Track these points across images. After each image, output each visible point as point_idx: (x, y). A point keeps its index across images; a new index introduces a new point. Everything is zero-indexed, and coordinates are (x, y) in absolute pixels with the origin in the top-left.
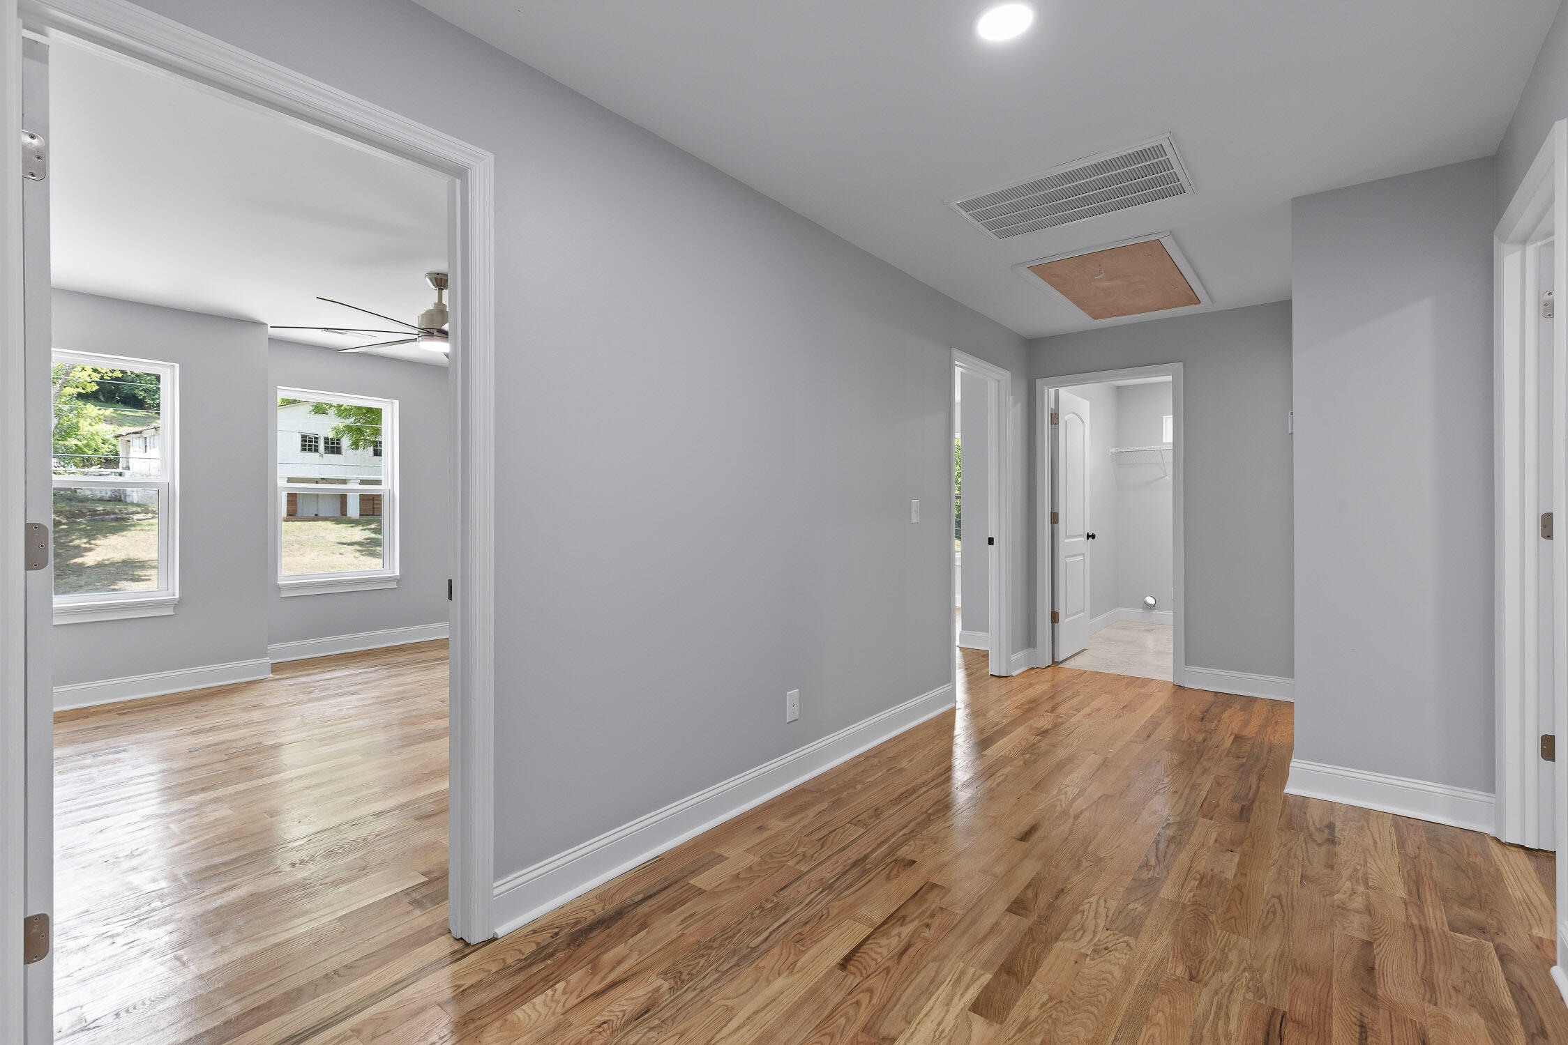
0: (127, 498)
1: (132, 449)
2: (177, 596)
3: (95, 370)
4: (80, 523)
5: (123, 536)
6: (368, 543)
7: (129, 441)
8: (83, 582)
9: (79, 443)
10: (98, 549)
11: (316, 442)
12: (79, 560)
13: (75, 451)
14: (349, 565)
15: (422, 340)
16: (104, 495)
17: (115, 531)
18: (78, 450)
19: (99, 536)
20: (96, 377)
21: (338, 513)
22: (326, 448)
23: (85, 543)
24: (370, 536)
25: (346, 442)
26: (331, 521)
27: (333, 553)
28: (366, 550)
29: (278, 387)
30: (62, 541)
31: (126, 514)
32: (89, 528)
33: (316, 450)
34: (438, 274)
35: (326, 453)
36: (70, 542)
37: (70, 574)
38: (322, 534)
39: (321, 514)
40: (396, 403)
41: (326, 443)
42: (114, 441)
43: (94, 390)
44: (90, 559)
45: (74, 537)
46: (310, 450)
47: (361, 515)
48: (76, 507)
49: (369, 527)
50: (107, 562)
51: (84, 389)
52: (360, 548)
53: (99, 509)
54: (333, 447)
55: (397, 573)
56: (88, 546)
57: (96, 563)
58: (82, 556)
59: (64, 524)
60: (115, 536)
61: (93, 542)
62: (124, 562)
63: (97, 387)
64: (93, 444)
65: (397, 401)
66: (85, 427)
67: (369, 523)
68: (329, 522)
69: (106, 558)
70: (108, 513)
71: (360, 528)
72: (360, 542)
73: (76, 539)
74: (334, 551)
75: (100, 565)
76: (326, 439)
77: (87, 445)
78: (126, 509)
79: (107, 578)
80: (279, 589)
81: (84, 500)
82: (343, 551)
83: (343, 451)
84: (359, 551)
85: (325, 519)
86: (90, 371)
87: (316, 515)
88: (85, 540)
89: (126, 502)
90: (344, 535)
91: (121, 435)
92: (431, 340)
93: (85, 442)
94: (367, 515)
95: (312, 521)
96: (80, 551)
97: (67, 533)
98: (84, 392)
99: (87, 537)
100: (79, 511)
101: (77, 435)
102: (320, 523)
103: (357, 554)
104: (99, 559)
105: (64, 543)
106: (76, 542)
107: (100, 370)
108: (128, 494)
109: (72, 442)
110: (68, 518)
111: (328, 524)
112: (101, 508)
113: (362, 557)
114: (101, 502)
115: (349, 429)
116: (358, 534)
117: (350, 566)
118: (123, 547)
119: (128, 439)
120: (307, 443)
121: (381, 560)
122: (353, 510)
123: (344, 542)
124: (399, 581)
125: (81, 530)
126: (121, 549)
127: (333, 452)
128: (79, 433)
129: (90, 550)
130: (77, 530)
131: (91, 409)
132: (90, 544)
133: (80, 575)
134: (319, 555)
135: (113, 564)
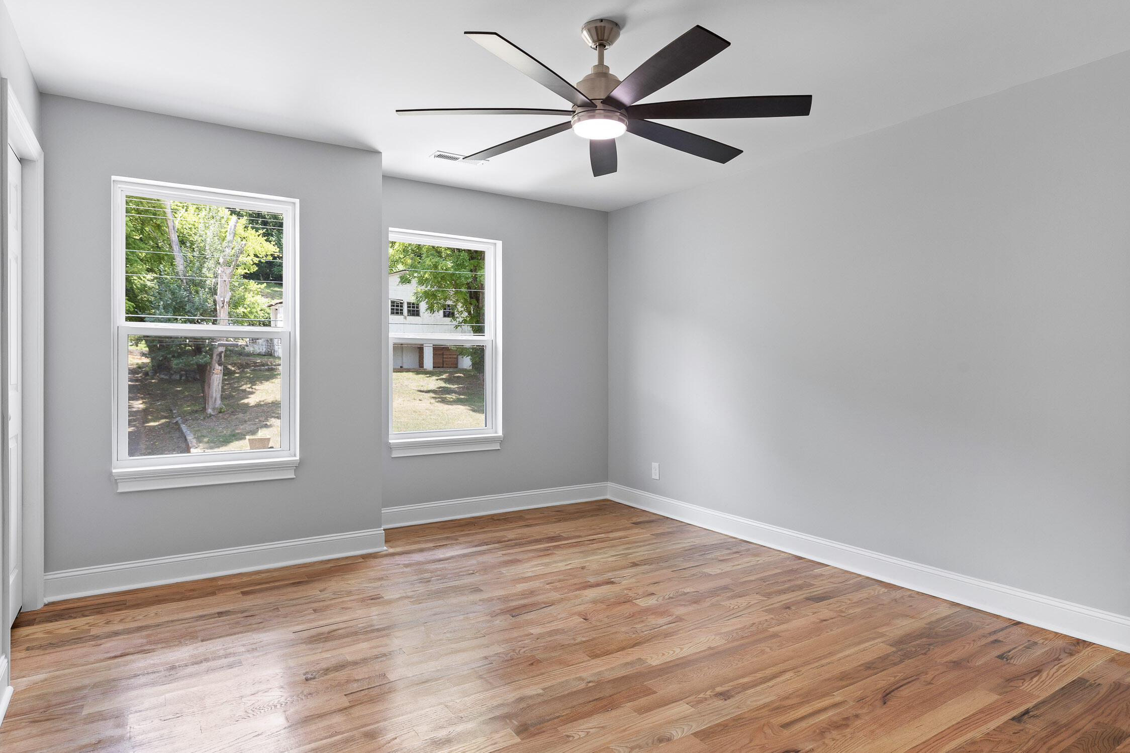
0: (275, 353)
1: (278, 316)
2: (298, 458)
3: (256, 256)
4: (247, 373)
5: (272, 382)
6: (440, 391)
7: (277, 309)
8: (247, 418)
9: (245, 311)
10: (257, 392)
11: (402, 306)
12: (246, 401)
13: (243, 317)
14: (426, 409)
15: (579, 120)
16: (261, 351)
17: (268, 379)
18: (245, 315)
19: (258, 383)
20: (256, 260)
21: (417, 366)
22: (409, 311)
23: (249, 388)
24: (441, 385)
25: (423, 306)
26: (412, 372)
27: (415, 399)
28: (439, 398)
29: (390, 229)
30: (235, 386)
31: (275, 366)
32: (251, 376)
33: (402, 314)
34: (602, 20)
35: (408, 316)
36: (240, 387)
37: (239, 412)
38: (406, 383)
39: (405, 367)
40: (499, 244)
41: (408, 307)
42: (268, 310)
43: (255, 270)
44: (252, 400)
45: (243, 383)
46: (397, 313)
47: (434, 367)
48: (243, 360)
49: (441, 377)
50: (262, 403)
51: (249, 270)
52: (434, 396)
53: (258, 361)
54: (414, 311)
55: (500, 433)
56: (251, 390)
57: (255, 403)
58: (248, 398)
59: (237, 373)
60: (268, 383)
61: (254, 387)
62: (273, 403)
63: (257, 268)
64: (254, 310)
65: (501, 242)
66: (250, 298)
67: (440, 374)
68: (411, 373)
69: (261, 400)
70: (263, 365)
71: (435, 378)
72: (434, 390)
73: (243, 385)
74: (416, 398)
75: (258, 405)
76: (409, 303)
77: (251, 312)
78: (274, 362)
79: (262, 415)
80: (390, 448)
81: (249, 355)
82: (421, 397)
83: (421, 314)
84: (434, 398)
85: (408, 370)
86: (252, 256)
87: (401, 367)
88: (249, 386)
89: (274, 356)
90: (422, 384)
91: (272, 305)
92: (593, 117)
93: (249, 309)
94: (439, 367)
95: (399, 372)
96: (246, 394)
97: (239, 380)
98: (249, 272)
99: (251, 383)
100: (246, 363)
101: (244, 304)
102: (405, 374)
103: (433, 401)
104: (258, 401)
105: (236, 387)
106: (244, 387)
107: (259, 255)
108: (275, 350)
109: (241, 310)
110: (239, 369)
111: (411, 375)
112: (259, 361)
113: (436, 403)
114: (259, 356)
115: (427, 295)
116: (433, 383)
117: (427, 411)
118: (272, 391)
119: (276, 308)
120: (395, 308)
121: (483, 416)
122: (428, 363)
123: (422, 390)
124: (502, 441)
125: (247, 377)
126: (271, 393)
127: (413, 315)
128: (245, 303)
129: (252, 393)
130: (244, 377)
131: (253, 285)
132: (252, 389)
133: (245, 412)
134: (404, 400)
135: (267, 404)
